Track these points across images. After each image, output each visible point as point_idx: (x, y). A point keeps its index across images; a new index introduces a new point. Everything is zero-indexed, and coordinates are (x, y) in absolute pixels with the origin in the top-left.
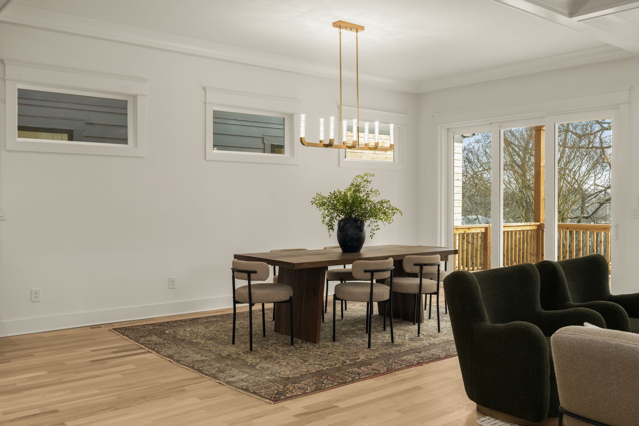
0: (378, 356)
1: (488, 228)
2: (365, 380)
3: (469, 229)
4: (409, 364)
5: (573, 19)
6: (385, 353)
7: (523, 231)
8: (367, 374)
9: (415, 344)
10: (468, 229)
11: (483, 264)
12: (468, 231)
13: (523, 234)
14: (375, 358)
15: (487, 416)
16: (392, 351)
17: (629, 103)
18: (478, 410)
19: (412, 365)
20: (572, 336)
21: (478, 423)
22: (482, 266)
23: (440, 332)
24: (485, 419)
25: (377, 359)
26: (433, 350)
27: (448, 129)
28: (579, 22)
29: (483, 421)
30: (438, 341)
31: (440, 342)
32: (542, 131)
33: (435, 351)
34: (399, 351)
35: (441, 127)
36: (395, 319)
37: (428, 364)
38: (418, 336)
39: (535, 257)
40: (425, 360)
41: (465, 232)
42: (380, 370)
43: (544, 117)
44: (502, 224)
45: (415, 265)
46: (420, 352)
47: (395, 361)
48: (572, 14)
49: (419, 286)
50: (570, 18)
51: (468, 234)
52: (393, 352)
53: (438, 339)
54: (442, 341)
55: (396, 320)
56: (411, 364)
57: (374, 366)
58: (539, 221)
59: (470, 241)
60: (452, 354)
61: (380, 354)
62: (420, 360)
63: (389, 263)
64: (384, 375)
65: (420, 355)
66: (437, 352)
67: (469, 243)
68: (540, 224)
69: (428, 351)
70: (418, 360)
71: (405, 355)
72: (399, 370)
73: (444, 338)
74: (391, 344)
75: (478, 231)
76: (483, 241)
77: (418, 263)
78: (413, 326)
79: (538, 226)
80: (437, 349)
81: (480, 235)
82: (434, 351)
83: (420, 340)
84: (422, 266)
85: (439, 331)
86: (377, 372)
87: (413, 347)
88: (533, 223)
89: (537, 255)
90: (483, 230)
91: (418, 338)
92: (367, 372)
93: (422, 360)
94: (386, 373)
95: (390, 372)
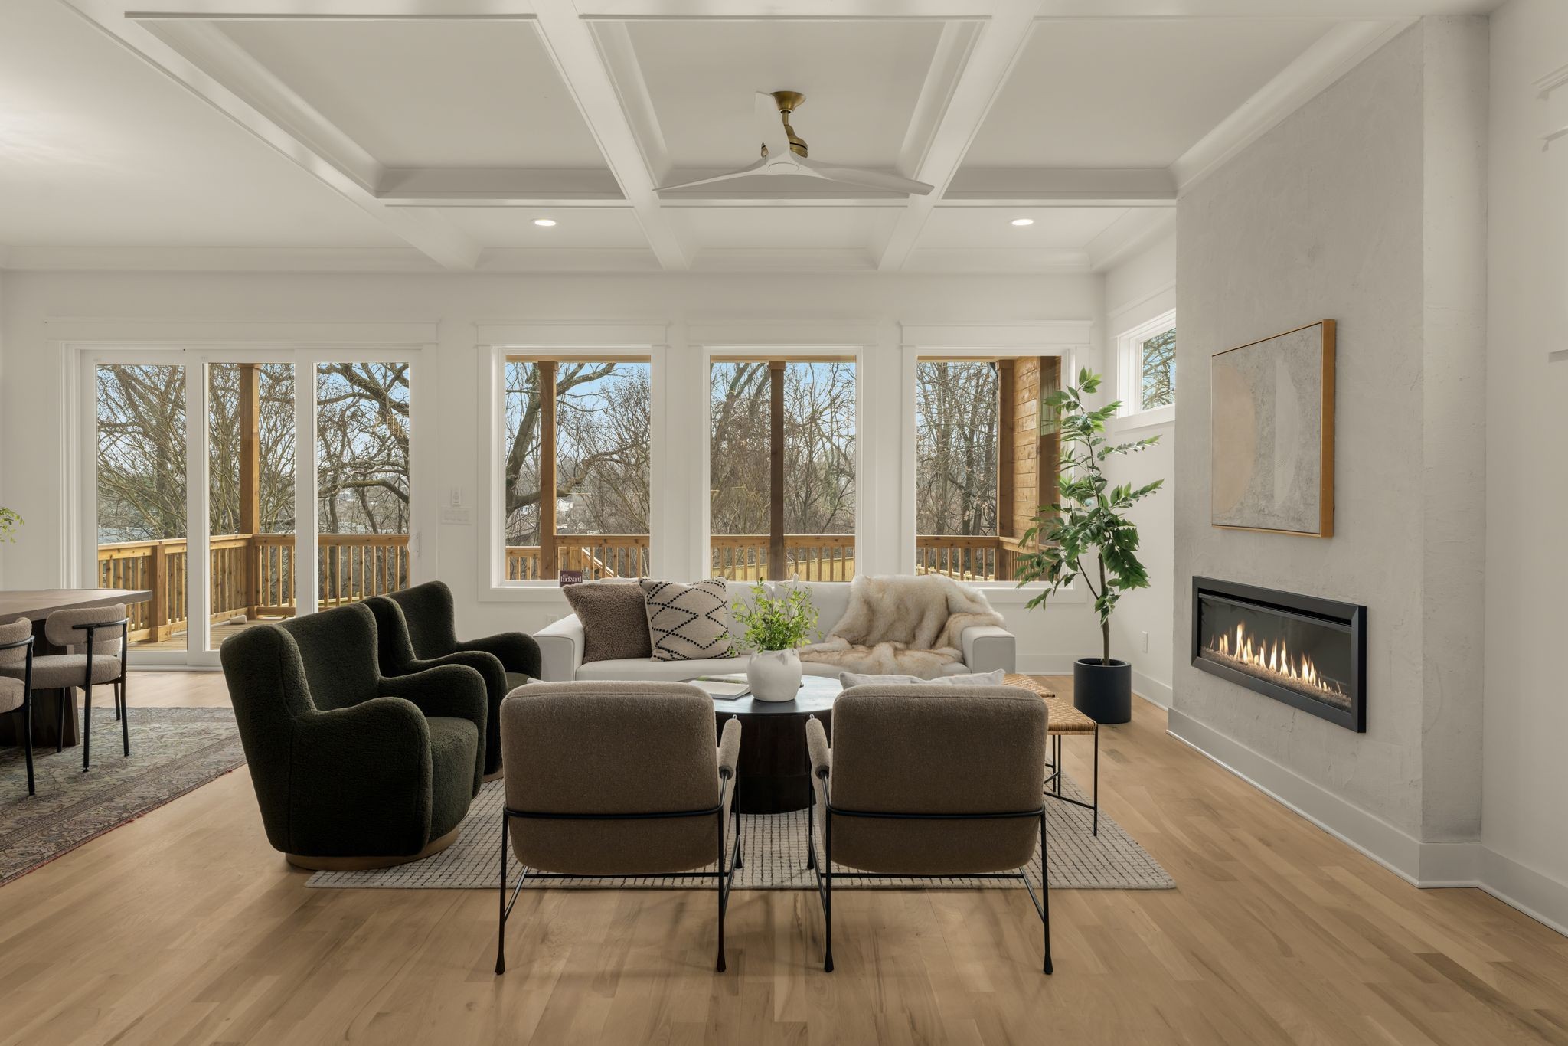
0: (17, 827)
1: (158, 548)
2: (19, 878)
3: (119, 550)
4: (102, 825)
5: (380, 200)
6: (30, 818)
7: (223, 550)
8: (15, 866)
9: (88, 787)
10: (117, 552)
11: (148, 616)
12: (116, 556)
13: (223, 557)
14: (10, 833)
15: (317, 871)
16: (42, 811)
17: (437, 344)
18: (293, 866)
19: (109, 825)
20: (535, 698)
21: (309, 885)
22: (146, 622)
23: (130, 756)
24: (319, 876)
25: (18, 833)
26: (137, 789)
27: (82, 352)
28: (387, 208)
29: (317, 880)
30: (135, 771)
31: (142, 772)
32: (254, 370)
33: (142, 790)
34: (61, 806)
35: (67, 345)
36: (4, 749)
37: (142, 816)
38: (86, 771)
39: (244, 596)
40: (133, 810)
41: (111, 557)
42: (42, 853)
43: (293, 350)
44: (208, 538)
45: (75, 628)
46: (111, 800)
47: (65, 826)
48: (379, 193)
49: (84, 671)
50: (378, 198)
51: (117, 561)
52: (46, 811)
53: (134, 768)
54: (146, 771)
55: (7, 751)
56: (106, 824)
57: (19, 847)
58: (251, 532)
59: (121, 575)
60: (183, 789)
61: (18, 823)
62: (121, 813)
63: (21, 630)
64: (58, 857)
65: (113, 804)
66: (149, 792)
67: (119, 578)
68: (253, 536)
69: (127, 795)
70: (116, 814)
71: (79, 812)
72: (86, 841)
73: (146, 764)
74: (31, 797)
75: (139, 554)
76: (146, 574)
77: (82, 623)
78: (57, 754)
79: (248, 540)
80: (144, 786)
81: (140, 566)
82: (140, 791)
83: (93, 777)
84: (92, 629)
85: (126, 753)
86: (38, 857)
87: (87, 793)
88: (240, 536)
89: (246, 593)
90: (148, 553)
91: (86, 774)
92: (10, 862)
93: (127, 812)
94: (61, 853)
95: (67, 850)
